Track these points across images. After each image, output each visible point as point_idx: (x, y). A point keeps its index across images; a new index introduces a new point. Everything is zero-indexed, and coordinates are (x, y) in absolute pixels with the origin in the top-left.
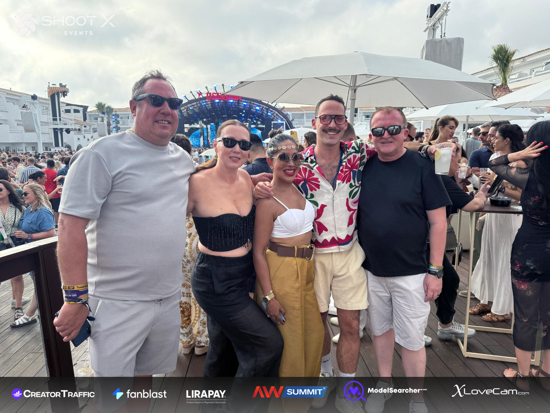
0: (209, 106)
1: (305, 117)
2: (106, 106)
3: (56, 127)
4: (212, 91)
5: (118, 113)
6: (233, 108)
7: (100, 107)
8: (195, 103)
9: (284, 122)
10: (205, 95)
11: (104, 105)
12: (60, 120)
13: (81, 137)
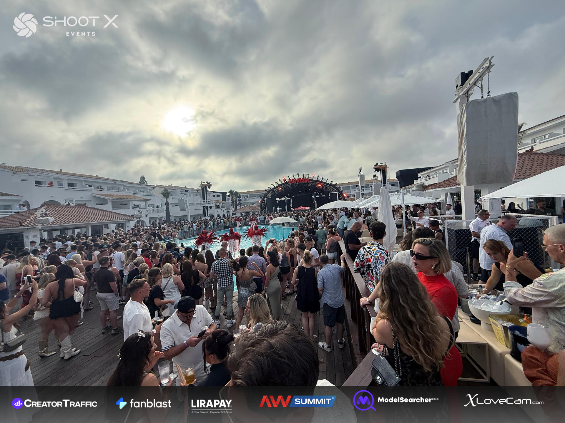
0: (290, 187)
1: (351, 188)
2: (234, 192)
3: (204, 205)
4: (292, 178)
5: (240, 195)
6: (305, 186)
7: (231, 192)
8: (282, 186)
9: (337, 193)
10: (288, 181)
11: (234, 191)
12: (207, 201)
13: (219, 210)
